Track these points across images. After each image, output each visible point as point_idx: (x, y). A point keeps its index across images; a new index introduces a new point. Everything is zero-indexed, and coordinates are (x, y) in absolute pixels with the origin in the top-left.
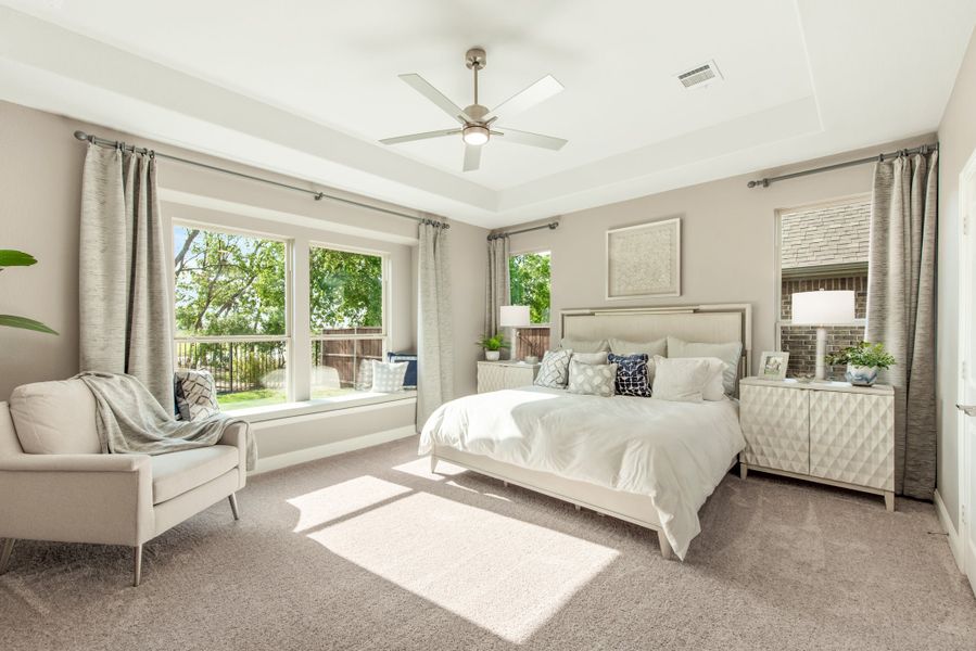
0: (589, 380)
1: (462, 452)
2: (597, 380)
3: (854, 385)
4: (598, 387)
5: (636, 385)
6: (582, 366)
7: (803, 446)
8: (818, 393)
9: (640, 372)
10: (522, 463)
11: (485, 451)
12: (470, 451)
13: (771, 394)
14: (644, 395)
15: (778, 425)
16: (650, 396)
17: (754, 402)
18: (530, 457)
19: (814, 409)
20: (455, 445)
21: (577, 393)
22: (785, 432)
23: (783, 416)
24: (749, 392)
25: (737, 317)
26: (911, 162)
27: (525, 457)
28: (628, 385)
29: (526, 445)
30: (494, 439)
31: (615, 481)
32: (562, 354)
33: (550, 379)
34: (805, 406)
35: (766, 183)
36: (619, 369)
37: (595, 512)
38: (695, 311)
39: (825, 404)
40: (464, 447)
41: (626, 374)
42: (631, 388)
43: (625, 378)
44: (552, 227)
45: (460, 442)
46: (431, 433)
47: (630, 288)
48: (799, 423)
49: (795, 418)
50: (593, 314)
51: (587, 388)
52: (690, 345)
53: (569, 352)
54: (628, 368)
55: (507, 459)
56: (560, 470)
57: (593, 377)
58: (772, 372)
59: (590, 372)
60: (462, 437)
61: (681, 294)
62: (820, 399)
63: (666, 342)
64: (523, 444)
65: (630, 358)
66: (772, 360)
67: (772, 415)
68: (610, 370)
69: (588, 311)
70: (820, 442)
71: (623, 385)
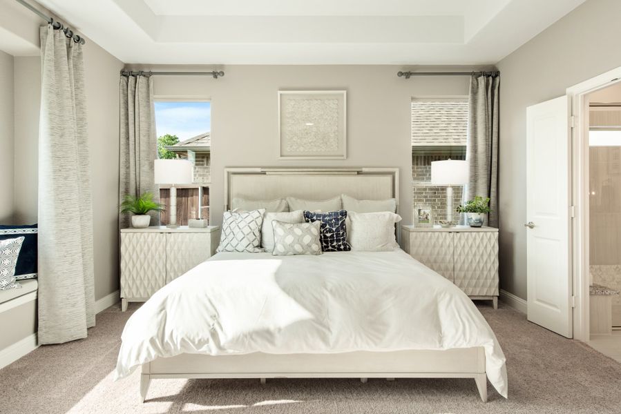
0: (299, 240)
1: (218, 357)
2: (307, 239)
3: (472, 226)
4: (309, 246)
5: (338, 241)
6: (288, 226)
7: (451, 274)
8: (459, 234)
9: (342, 228)
10: (322, 349)
11: (261, 346)
12: (230, 351)
13: (431, 238)
14: (345, 249)
15: (435, 262)
16: (350, 249)
17: (420, 246)
18: (332, 338)
19: (456, 246)
20: (204, 349)
21: (285, 254)
22: (440, 266)
23: (438, 254)
24: (416, 238)
25: (388, 179)
26: (488, 81)
27: (325, 339)
28: (332, 242)
29: (321, 324)
30: (272, 328)
31: (441, 341)
32: (256, 214)
33: (245, 242)
34: (452, 243)
35: (408, 75)
36: (323, 226)
37: (385, 379)
38: (359, 173)
39: (462, 242)
40: (220, 347)
41: (330, 231)
42: (335, 244)
43: (329, 235)
44: (215, 75)
45: (212, 343)
46: (152, 341)
47: (302, 149)
48: (448, 257)
49: (445, 254)
50: (264, 173)
51: (298, 248)
52: (361, 202)
53: (262, 211)
54: (331, 225)
55: (298, 348)
56: (376, 344)
57: (303, 236)
58: (423, 221)
59: (298, 231)
60: (214, 334)
61: (347, 157)
62: (460, 239)
63: (342, 200)
64: (318, 325)
65: (329, 215)
66: (422, 212)
67: (431, 254)
68: (316, 227)
69: (259, 170)
70: (460, 270)
71: (326, 242)
